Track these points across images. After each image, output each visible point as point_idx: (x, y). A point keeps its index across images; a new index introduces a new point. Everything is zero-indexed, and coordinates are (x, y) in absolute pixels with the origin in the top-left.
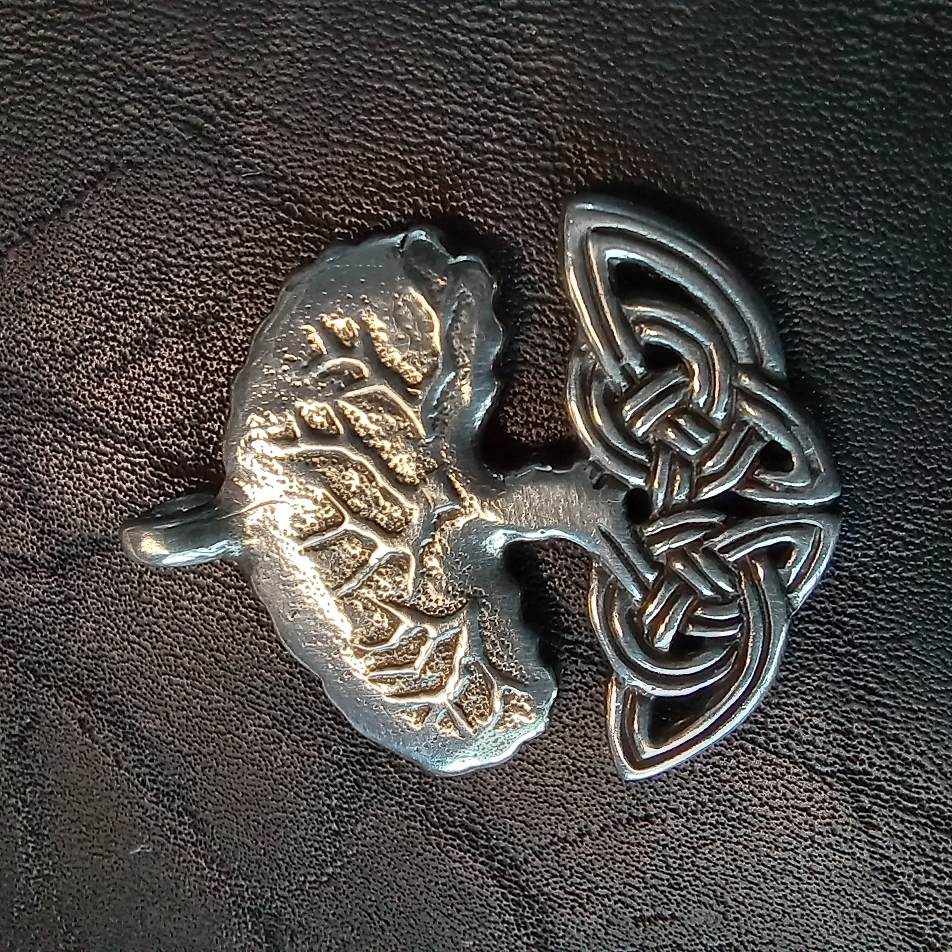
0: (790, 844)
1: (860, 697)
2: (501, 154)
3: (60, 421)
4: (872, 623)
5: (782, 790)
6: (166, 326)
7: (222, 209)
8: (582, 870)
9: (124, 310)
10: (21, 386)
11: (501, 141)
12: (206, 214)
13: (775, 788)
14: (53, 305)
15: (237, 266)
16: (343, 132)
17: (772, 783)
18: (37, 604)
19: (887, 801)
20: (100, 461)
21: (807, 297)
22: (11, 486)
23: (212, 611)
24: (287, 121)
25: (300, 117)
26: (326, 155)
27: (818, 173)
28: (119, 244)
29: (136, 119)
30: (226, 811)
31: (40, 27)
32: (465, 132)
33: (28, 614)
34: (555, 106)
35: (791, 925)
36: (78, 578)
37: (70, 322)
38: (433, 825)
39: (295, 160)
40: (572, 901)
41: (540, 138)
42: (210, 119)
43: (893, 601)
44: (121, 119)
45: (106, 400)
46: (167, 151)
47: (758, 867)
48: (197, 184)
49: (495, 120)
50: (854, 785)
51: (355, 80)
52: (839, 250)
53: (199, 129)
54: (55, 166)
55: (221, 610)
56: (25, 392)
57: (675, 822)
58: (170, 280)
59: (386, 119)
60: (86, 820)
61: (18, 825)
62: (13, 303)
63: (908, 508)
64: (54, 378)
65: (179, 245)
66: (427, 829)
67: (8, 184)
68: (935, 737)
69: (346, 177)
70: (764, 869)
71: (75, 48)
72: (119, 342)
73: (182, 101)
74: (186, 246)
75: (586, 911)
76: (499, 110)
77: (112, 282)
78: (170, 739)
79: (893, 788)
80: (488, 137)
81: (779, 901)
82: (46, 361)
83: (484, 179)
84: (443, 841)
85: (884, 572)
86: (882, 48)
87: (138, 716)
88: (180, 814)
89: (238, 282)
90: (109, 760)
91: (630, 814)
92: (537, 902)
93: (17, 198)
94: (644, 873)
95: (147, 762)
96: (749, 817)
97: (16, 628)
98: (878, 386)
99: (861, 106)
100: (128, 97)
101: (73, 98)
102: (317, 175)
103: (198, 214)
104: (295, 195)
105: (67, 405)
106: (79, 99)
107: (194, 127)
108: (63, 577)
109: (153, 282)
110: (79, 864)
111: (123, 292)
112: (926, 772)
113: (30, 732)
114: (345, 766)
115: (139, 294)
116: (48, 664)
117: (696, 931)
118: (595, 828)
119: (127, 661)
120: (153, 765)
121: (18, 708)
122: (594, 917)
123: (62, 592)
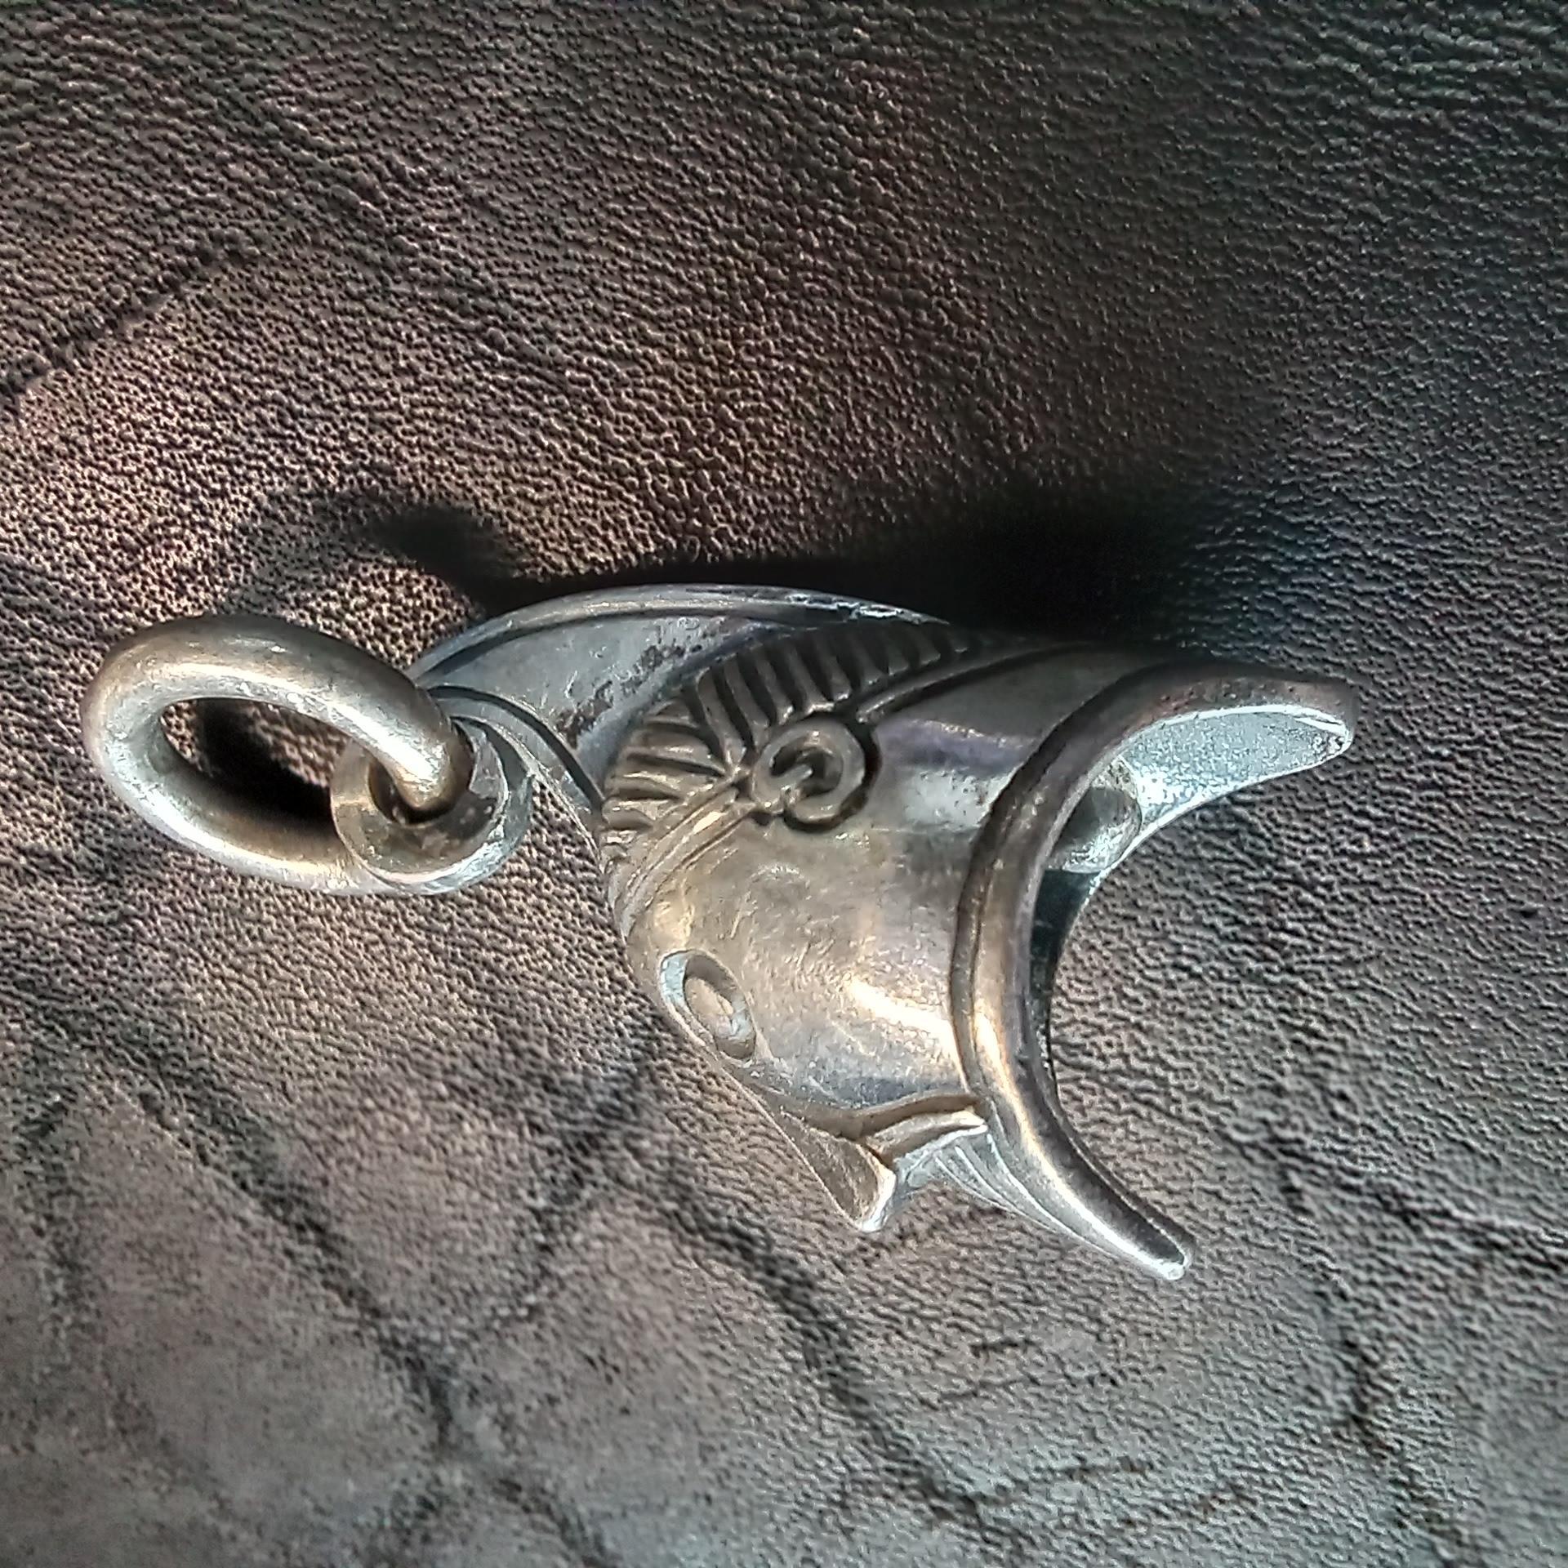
1: (1297, 1042)
2: (825, 271)
4: (1319, 942)
5: (1186, 1168)
6: (292, 508)
7: (384, 333)
8: (902, 1285)
9: (222, 481)
10: (48, 593)
11: (826, 252)
12: (360, 339)
13: (1176, 1164)
14: (103, 469)
15: (408, 421)
16: (583, 226)
17: (1171, 1160)
18: (72, 924)
19: (1325, 1179)
21: (1256, 497)
22: (29, 747)
23: (357, 932)
24: (494, 204)
25: (516, 199)
26: (555, 260)
27: (1283, 325)
28: (216, 379)
29: (246, 186)
30: (374, 1221)
31: (87, 31)
32: (771, 236)
33: (59, 941)
34: (909, 206)
35: (1188, 1345)
36: (142, 886)
37: (132, 497)
39: (506, 265)
40: (888, 1327)
41: (884, 252)
42: (368, 193)
43: (1350, 913)
44: (222, 185)
46: (298, 239)
48: (348, 293)
49: (818, 221)
50: (1282, 1158)
51: (603, 148)
52: (1305, 434)
53: (353, 209)
54: (110, 253)
55: (374, 931)
56: (54, 602)
58: (299, 436)
59: (650, 211)
60: (150, 1243)
61: (39, 1253)
62: (36, 464)
63: (1376, 788)
64: (103, 583)
65: (315, 386)
66: (680, 1237)
67: (29, 277)
68: (1393, 1093)
69: (587, 295)
71: (146, 68)
72: (214, 530)
73: (324, 164)
74: (326, 387)
75: (906, 1339)
76: (825, 206)
77: (203, 437)
78: (287, 1120)
80: (808, 247)
81: (1172, 1313)
83: (797, 308)
84: (701, 1252)
85: (1338, 874)
86: (1379, 153)
87: (237, 1088)
88: (300, 1228)
89: (410, 445)
90: (188, 1153)
93: (44, 300)
94: (990, 1285)
95: (250, 1154)
97: (38, 962)
98: (1348, 623)
99: (1345, 233)
100: (234, 151)
101: (140, 147)
102: (538, 290)
103: (347, 339)
104: (504, 318)
105: (125, 622)
106: (151, 150)
107: (342, 204)
108: (117, 883)
109: (271, 440)
110: (139, 1305)
111: (220, 453)
112: (1377, 1138)
113: (62, 1116)
114: (560, 1152)
115: (248, 457)
116: (90, 1015)
117: (1058, 1358)
118: (921, 1227)
119: (221, 1007)
120: (258, 1159)
121: (41, 1081)
122: (917, 1348)
123: (115, 907)
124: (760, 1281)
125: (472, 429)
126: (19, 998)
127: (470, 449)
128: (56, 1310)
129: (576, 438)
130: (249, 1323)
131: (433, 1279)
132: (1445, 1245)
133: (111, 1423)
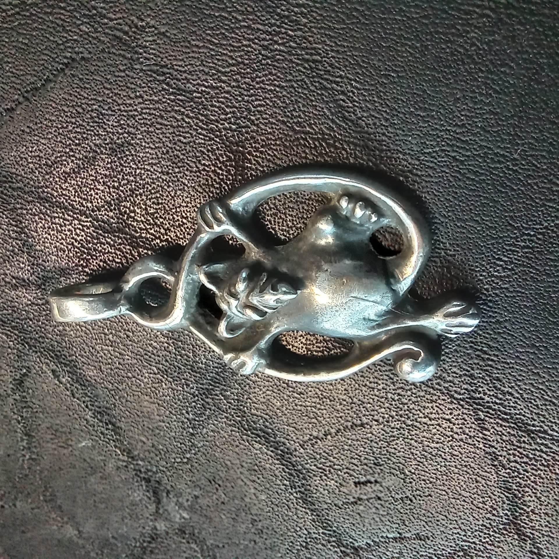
0: (440, 439)
1: (478, 356)
2: (283, 52)
3: (44, 202)
4: (485, 313)
5: (436, 409)
6: (102, 149)
8: (326, 455)
9: (79, 140)
10: (23, 182)
11: (283, 44)
12: (124, 86)
13: (432, 407)
14: (40, 137)
15: (140, 115)
16: (198, 40)
17: (430, 405)
18: (30, 305)
19: (493, 415)
20: (65, 224)
21: (449, 130)
22: (17, 239)
24: (168, 34)
25: (175, 32)
26: (189, 53)
27: (455, 61)
28: (77, 103)
29: (87, 33)
30: (132, 422)
32: (264, 39)
33: (25, 311)
34: (312, 25)
35: (440, 486)
37: (50, 146)
38: (245, 429)
39: (172, 56)
40: (321, 473)
41: (304, 43)
42: (126, 33)
43: (497, 301)
44: (78, 34)
45: (69, 190)
46: (103, 51)
47: (423, 453)
48: (119, 69)
49: (280, 32)
50: (475, 406)
51: (205, 11)
52: (467, 104)
53: (120, 39)
54: (43, 60)
56: (25, 186)
57: (377, 427)
58: (104, 122)
59: (221, 33)
60: (55, 427)
61: (19, 430)
62: (19, 136)
63: (504, 248)
64: (41, 178)
65: (109, 103)
66: (242, 432)
67: (17, 70)
68: (519, 378)
69: (200, 65)
70: (426, 454)
72: (76, 158)
73: (111, 24)
74: (113, 104)
75: (328, 478)
76: (283, 27)
77: (72, 124)
78: (102, 381)
79: (496, 407)
80: (276, 42)
81: (433, 471)
82: (36, 169)
83: (274, 66)
84: (250, 438)
85: (491, 285)
87: (84, 368)
88: (107, 424)
89: (141, 124)
90: (68, 393)
91: (353, 423)
92: (302, 474)
93: (22, 78)
94: (360, 456)
95: (89, 394)
96: (418, 424)
97: (18, 319)
98: (488, 180)
99: (478, 23)
100: (82, 21)
101: (52, 22)
102: (183, 64)
103: (120, 86)
104: (172, 76)
105: (48, 193)
106: (56, 23)
107: (118, 37)
108: (44, 289)
109: (95, 124)
110: (51, 452)
111: (79, 130)
112: (514, 398)
113: (26, 378)
114: (197, 396)
115: (87, 131)
116: (36, 339)
117: (389, 489)
118: (333, 431)
119: (79, 337)
120: (92, 396)
121: (19, 364)
122: (333, 482)
123: (44, 299)
124: (272, 451)
125: (162, 117)
126: (12, 332)
127: (161, 124)
128: (23, 453)
129: (198, 119)
130: (89, 460)
131: (153, 446)
132: (546, 446)
133: (42, 498)
